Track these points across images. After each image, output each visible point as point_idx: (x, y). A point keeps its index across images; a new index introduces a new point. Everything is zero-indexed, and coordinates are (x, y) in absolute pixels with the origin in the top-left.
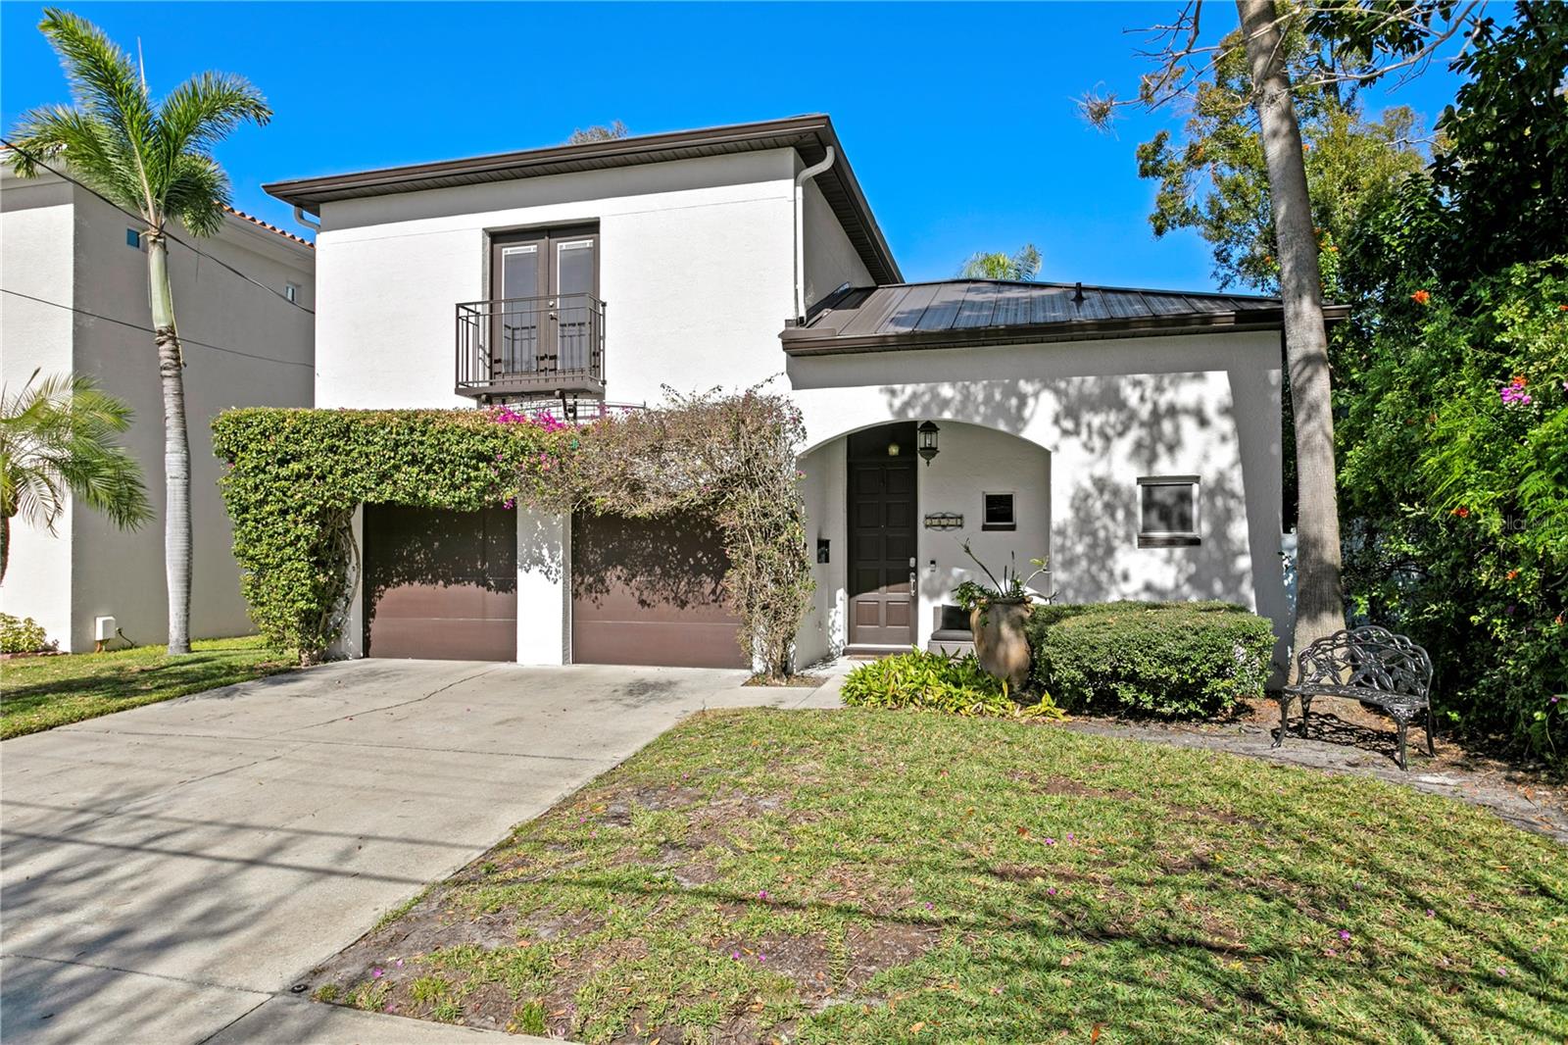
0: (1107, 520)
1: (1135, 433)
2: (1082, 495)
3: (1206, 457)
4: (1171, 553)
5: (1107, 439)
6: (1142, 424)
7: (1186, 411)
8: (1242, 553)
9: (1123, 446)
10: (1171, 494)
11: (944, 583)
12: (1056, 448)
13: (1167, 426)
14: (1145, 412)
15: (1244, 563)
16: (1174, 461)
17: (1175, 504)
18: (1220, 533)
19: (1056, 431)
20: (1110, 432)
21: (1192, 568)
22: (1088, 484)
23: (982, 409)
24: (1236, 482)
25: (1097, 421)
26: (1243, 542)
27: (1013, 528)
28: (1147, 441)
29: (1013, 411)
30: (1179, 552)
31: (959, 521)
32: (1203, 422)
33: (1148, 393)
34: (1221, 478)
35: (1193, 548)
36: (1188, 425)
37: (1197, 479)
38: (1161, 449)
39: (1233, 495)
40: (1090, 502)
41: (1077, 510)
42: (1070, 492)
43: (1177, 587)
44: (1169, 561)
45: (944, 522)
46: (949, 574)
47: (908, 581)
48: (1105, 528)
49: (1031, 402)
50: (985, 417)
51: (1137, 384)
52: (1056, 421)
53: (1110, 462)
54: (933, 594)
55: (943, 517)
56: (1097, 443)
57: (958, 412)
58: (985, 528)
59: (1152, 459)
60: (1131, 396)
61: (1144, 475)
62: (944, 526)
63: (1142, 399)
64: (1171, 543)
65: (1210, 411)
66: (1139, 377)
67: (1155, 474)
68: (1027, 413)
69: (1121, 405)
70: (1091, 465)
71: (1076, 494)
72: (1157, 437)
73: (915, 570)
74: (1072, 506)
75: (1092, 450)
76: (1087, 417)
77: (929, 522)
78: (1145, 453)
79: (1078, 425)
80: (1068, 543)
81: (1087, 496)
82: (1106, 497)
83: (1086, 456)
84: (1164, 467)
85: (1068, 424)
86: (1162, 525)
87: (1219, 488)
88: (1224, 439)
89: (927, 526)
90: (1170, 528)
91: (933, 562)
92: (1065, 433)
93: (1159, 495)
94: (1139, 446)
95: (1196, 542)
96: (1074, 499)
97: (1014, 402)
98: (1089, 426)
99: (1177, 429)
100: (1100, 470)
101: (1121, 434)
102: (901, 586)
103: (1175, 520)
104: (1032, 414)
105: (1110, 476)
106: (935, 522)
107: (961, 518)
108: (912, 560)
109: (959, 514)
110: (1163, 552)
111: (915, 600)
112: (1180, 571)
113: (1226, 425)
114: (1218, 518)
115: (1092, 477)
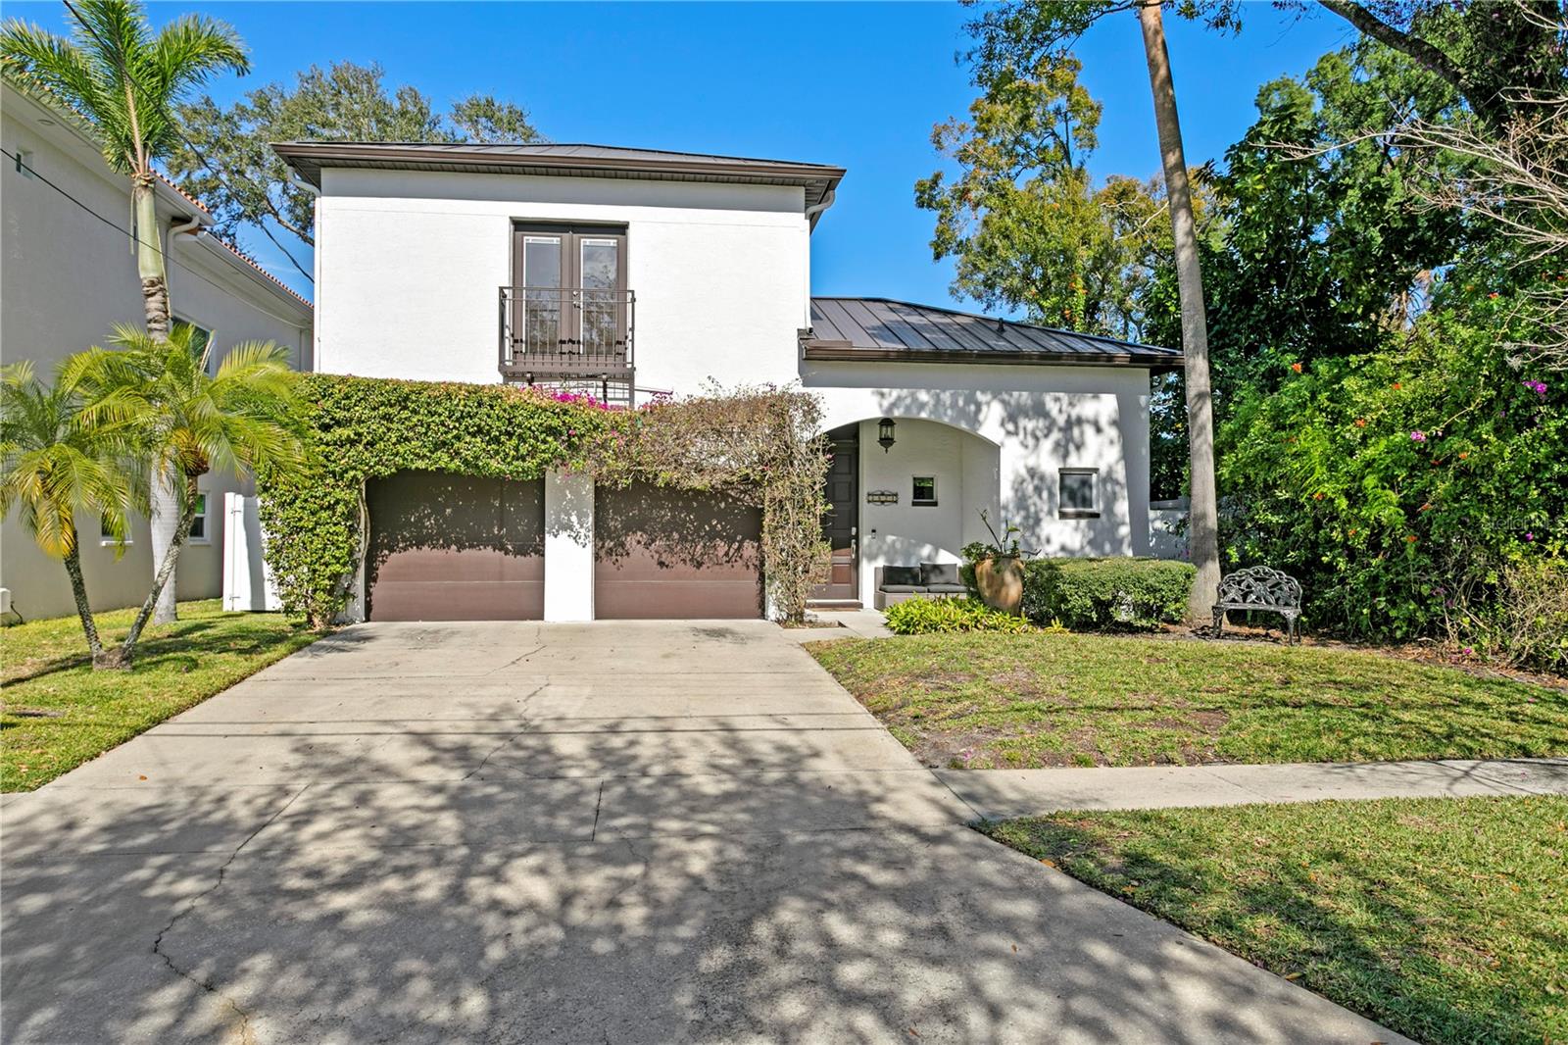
0: (1036, 499)
1: (1056, 435)
2: (1019, 480)
3: (1100, 455)
4: (1078, 523)
5: (1037, 439)
6: (1060, 429)
7: (1088, 421)
8: (1123, 523)
9: (1047, 445)
10: (1075, 481)
11: (880, 548)
12: (1002, 444)
13: (1076, 432)
14: (1061, 420)
15: (1124, 530)
16: (1080, 458)
17: (1079, 488)
18: (1109, 509)
19: (1002, 432)
20: (1039, 434)
21: (1091, 534)
22: (1023, 472)
23: (949, 412)
24: (1120, 473)
25: (1030, 425)
26: (1124, 516)
27: (935, 504)
28: (1063, 443)
29: (972, 415)
30: (1083, 522)
31: (894, 498)
32: (1099, 430)
33: (1064, 407)
34: (1110, 472)
35: (1092, 520)
36: (1089, 431)
37: (1096, 470)
38: (1072, 447)
39: (1117, 483)
40: (1025, 484)
41: (1016, 491)
42: (1011, 477)
43: (1082, 548)
44: (1076, 529)
45: (883, 498)
46: (884, 541)
47: (850, 547)
48: (1035, 504)
49: (984, 408)
50: (952, 418)
51: (1057, 400)
52: (1002, 424)
53: (1038, 457)
54: (872, 558)
55: (883, 494)
56: (1030, 442)
57: (931, 413)
58: (914, 504)
59: (1066, 456)
60: (1052, 407)
61: (1061, 466)
62: (883, 502)
63: (1060, 411)
64: (1079, 516)
65: (1104, 422)
66: (1061, 395)
67: (1068, 466)
68: (981, 417)
69: (1046, 415)
70: (1026, 457)
71: (1016, 479)
72: (1069, 439)
73: (857, 537)
74: (1013, 488)
75: (1026, 447)
76: (1023, 422)
77: (871, 498)
78: (1062, 450)
79: (1017, 427)
80: (1010, 516)
81: (1023, 481)
82: (1036, 482)
83: (1022, 451)
84: (1074, 461)
85: (1010, 427)
86: (1070, 503)
87: (1109, 478)
88: (1112, 442)
89: (869, 502)
90: (1075, 506)
91: (874, 531)
92: (1009, 433)
93: (1069, 481)
94: (1057, 444)
95: (1096, 516)
96: (1014, 482)
97: (973, 408)
98: (1025, 429)
99: (1082, 434)
100: (1031, 462)
101: (1046, 436)
102: (843, 551)
103: (1079, 501)
104: (986, 418)
105: (1039, 466)
106: (876, 498)
107: (896, 495)
108: (854, 529)
109: (894, 492)
110: (1072, 522)
111: (856, 564)
112: (1084, 536)
113: (1112, 433)
114: (1108, 498)
115: (1026, 467)
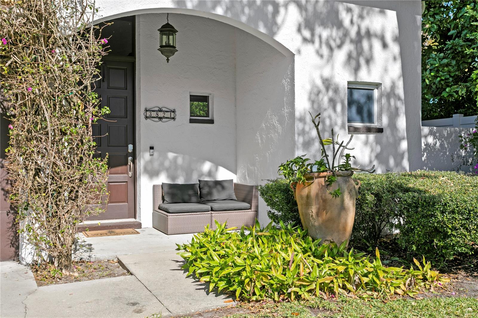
0: (330, 111)
1: (348, 47)
2: (315, 90)
3: (386, 70)
4: (367, 138)
5: (331, 49)
6: (352, 41)
7: (376, 36)
8: (404, 139)
9: (341, 55)
10: (363, 95)
11: (162, 164)
12: (299, 52)
13: (365, 44)
14: (353, 32)
15: (404, 145)
16: (369, 71)
17: (366, 103)
18: (393, 125)
19: (299, 38)
20: (333, 44)
21: (378, 149)
22: (319, 83)
23: (247, 10)
24: (400, 91)
25: (325, 34)
26: (404, 130)
27: (212, 122)
28: (354, 54)
29: (270, 16)
30: (372, 137)
31: (172, 115)
32: (385, 46)
33: (355, 19)
34: (393, 86)
35: (379, 135)
36: (377, 45)
37: (378, 85)
38: (362, 61)
39: (399, 99)
40: (321, 96)
41: (313, 102)
42: (308, 87)
43: (371, 162)
44: (366, 143)
45: (161, 114)
46: (166, 157)
47: (126, 164)
48: (330, 117)
49: (282, 10)
50: (249, 18)
51: (349, 10)
52: (299, 30)
53: (333, 68)
54: (153, 174)
55: (160, 110)
56: (325, 51)
57: (228, 9)
58: (192, 121)
59: (357, 69)
60: (346, 18)
61: (352, 79)
62: (160, 118)
63: (352, 22)
64: (369, 130)
65: (389, 38)
66: (352, 6)
67: (359, 80)
68: (279, 19)
69: (339, 25)
70: (321, 68)
71: (312, 89)
72: (360, 52)
73: (134, 155)
74: (310, 99)
75: (322, 56)
76: (319, 30)
77: (148, 114)
78: (353, 63)
79: (313, 35)
80: (307, 128)
81: (319, 92)
82: (331, 93)
83: (317, 60)
84: (364, 76)
85: (307, 34)
86: (358, 118)
87: (391, 94)
88: (395, 59)
89: (147, 118)
90: (362, 121)
91: (152, 148)
92: (305, 40)
93: (357, 95)
94: (350, 57)
95: (380, 130)
96: (311, 93)
97: (270, 8)
98: (320, 37)
99: (371, 47)
100: (326, 73)
101: (340, 47)
102: (120, 169)
103: (365, 115)
104: (283, 21)
105: (332, 77)
106: (154, 114)
107: (174, 111)
108: (131, 147)
109: (172, 108)
110: (363, 137)
111: (135, 179)
112: (372, 151)
113: (395, 49)
114: (391, 113)
115: (322, 77)
